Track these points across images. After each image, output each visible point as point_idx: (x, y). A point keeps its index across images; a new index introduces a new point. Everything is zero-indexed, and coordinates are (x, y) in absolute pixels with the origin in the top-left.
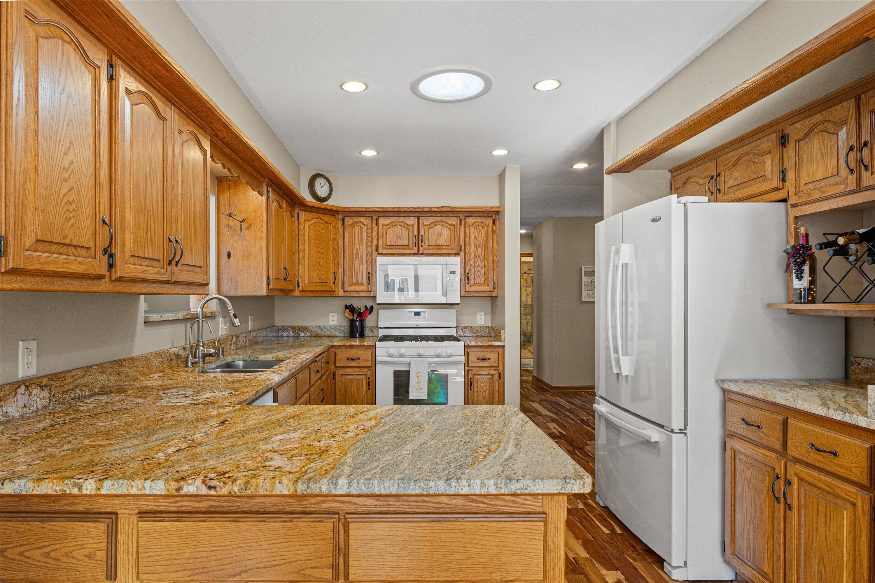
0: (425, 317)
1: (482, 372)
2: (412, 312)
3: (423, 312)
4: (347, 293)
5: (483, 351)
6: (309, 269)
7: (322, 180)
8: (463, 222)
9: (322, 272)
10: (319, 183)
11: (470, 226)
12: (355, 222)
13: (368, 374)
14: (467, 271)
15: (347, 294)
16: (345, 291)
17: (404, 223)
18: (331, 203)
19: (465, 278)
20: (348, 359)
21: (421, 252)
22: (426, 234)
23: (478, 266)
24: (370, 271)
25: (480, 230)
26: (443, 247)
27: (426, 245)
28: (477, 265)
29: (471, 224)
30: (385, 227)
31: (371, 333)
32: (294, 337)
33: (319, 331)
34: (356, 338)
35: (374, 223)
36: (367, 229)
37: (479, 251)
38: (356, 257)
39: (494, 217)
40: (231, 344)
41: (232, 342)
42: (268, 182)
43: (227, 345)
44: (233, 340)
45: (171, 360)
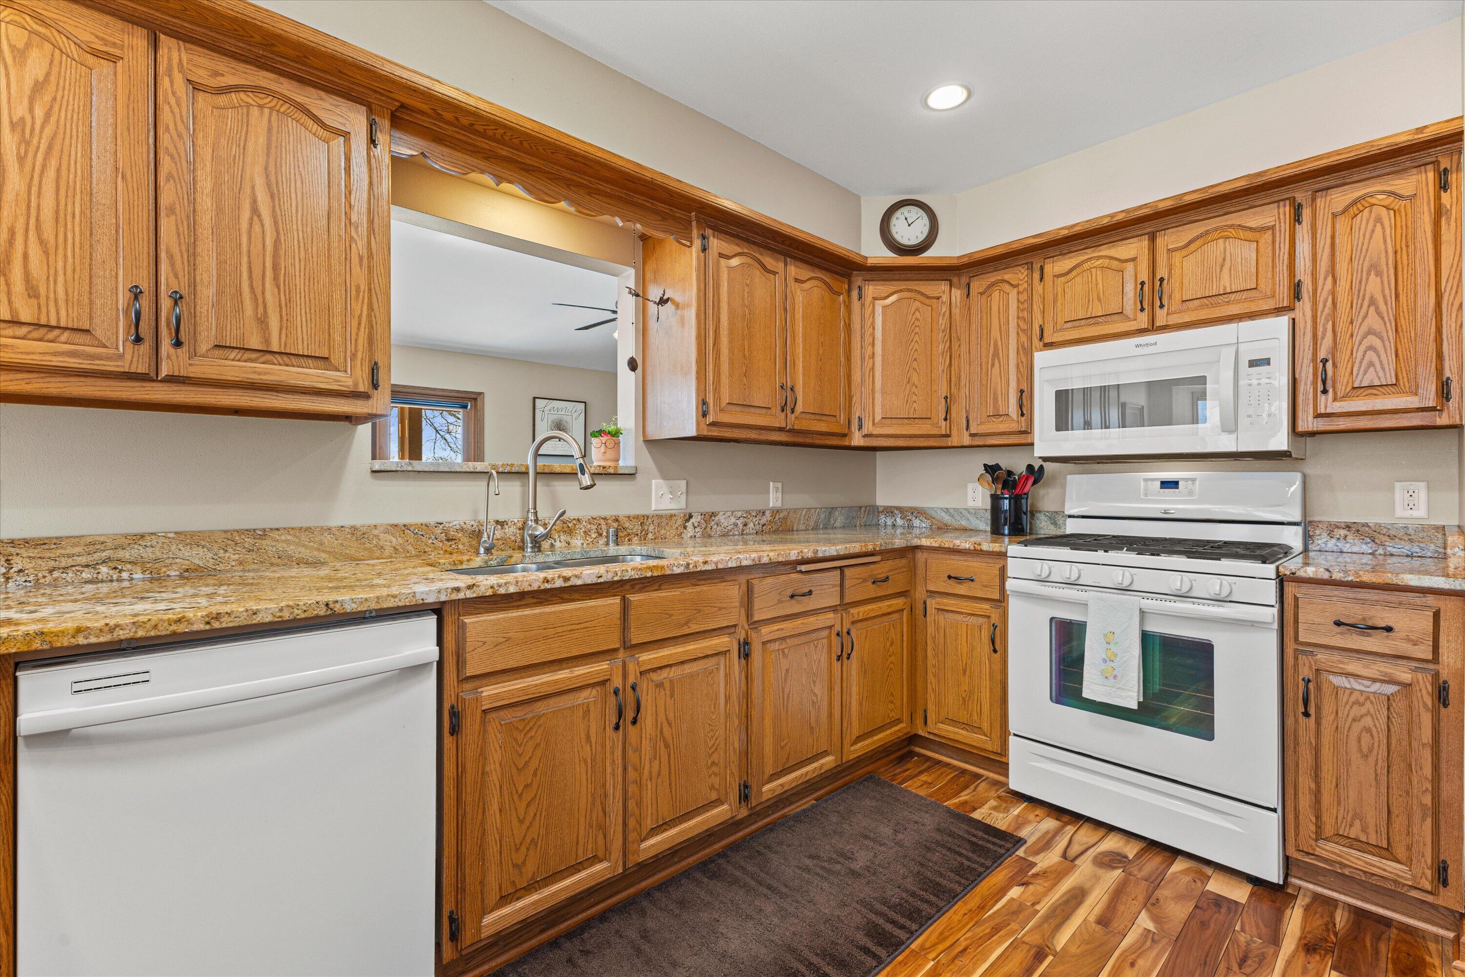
0: (1191, 493)
1: (1353, 667)
2: (1153, 480)
3: (1186, 480)
4: (976, 438)
5: (1364, 601)
6: (883, 393)
7: (909, 212)
8: (1306, 213)
9: (914, 398)
10: (902, 218)
11: (1334, 216)
12: (993, 284)
13: (993, 616)
14: (1322, 355)
15: (979, 441)
16: (972, 435)
17: (1111, 258)
18: (937, 252)
19: (1315, 374)
20: (950, 577)
21: (1160, 322)
22: (1176, 272)
23: (1370, 332)
24: (1024, 387)
25: (1379, 220)
26: (1233, 296)
27: (1175, 305)
28: (1364, 328)
29: (1340, 208)
30: (1062, 279)
31: (1052, 527)
32: (903, 527)
33: (947, 518)
34: (1003, 535)
35: (1037, 276)
36: (1018, 293)
37: (1374, 286)
38: (993, 360)
39: (1445, 163)
40: (685, 528)
41: (689, 524)
42: (703, 219)
43: (667, 528)
44: (692, 521)
45: (448, 540)
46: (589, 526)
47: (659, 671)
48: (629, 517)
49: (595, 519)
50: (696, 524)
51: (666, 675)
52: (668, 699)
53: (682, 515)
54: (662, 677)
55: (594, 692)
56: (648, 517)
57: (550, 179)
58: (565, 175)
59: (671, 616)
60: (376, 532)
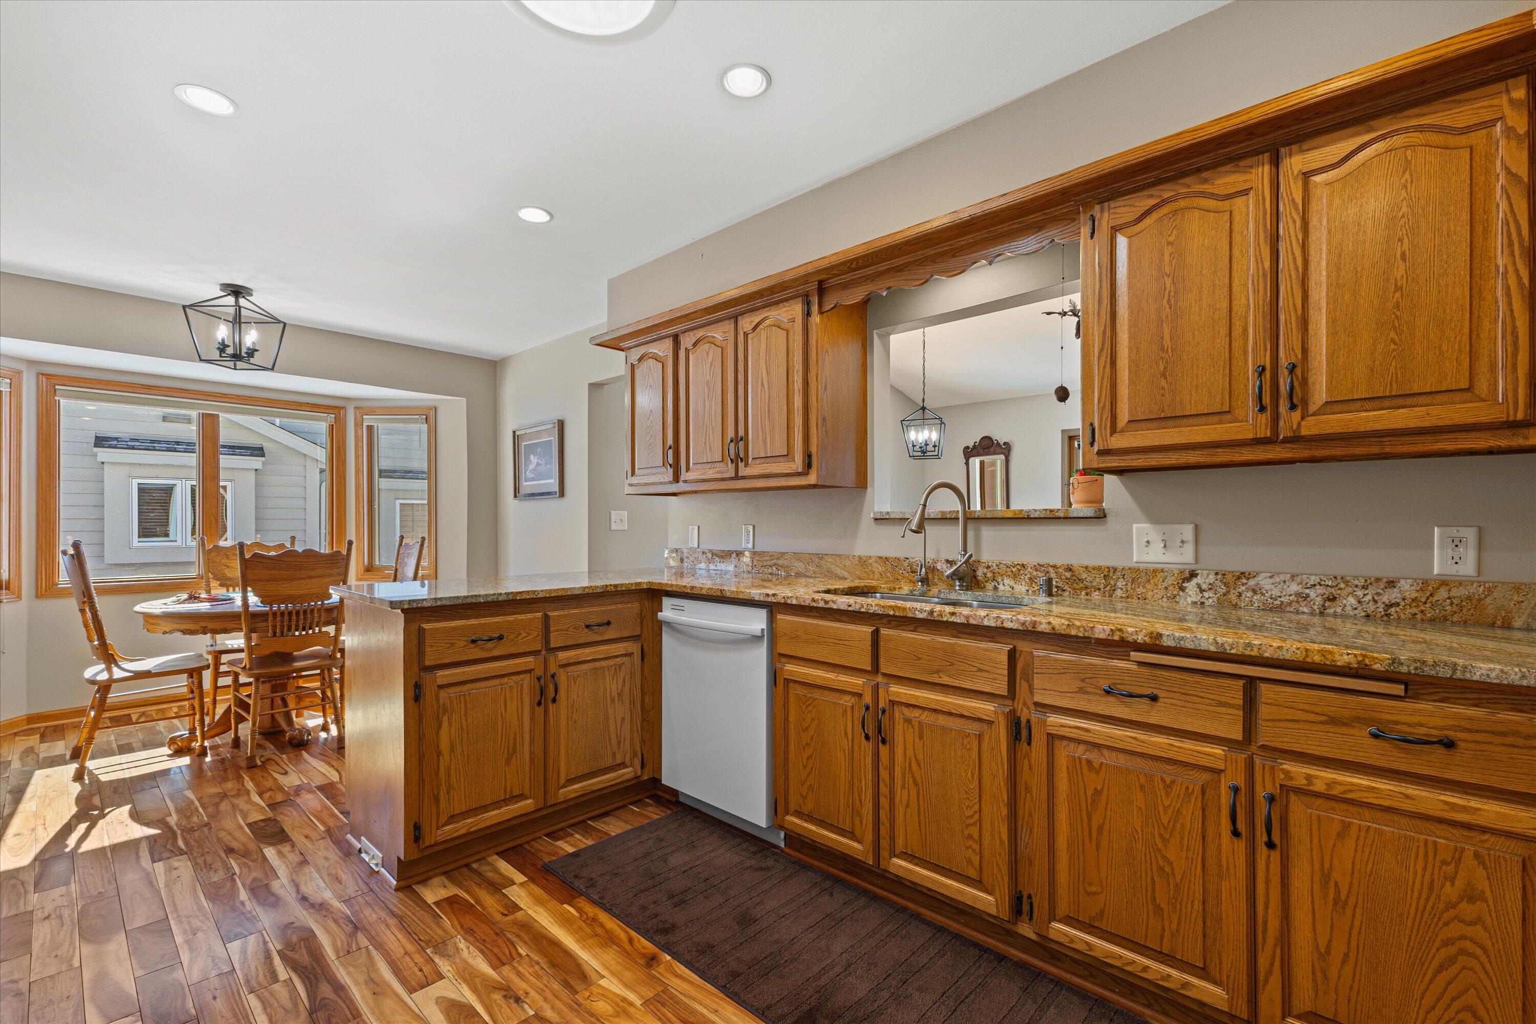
40: (1182, 589)
41: (1191, 586)
42: (1088, 197)
43: (1148, 587)
44: (1195, 581)
45: (912, 572)
46: (1035, 573)
47: (911, 709)
48: (1087, 568)
49: (1043, 566)
50: (1204, 586)
51: (917, 715)
52: (917, 739)
53: (1176, 572)
54: (913, 715)
55: (853, 700)
56: (1115, 570)
57: (919, 265)
58: (929, 254)
59: (919, 659)
60: (871, 561)
